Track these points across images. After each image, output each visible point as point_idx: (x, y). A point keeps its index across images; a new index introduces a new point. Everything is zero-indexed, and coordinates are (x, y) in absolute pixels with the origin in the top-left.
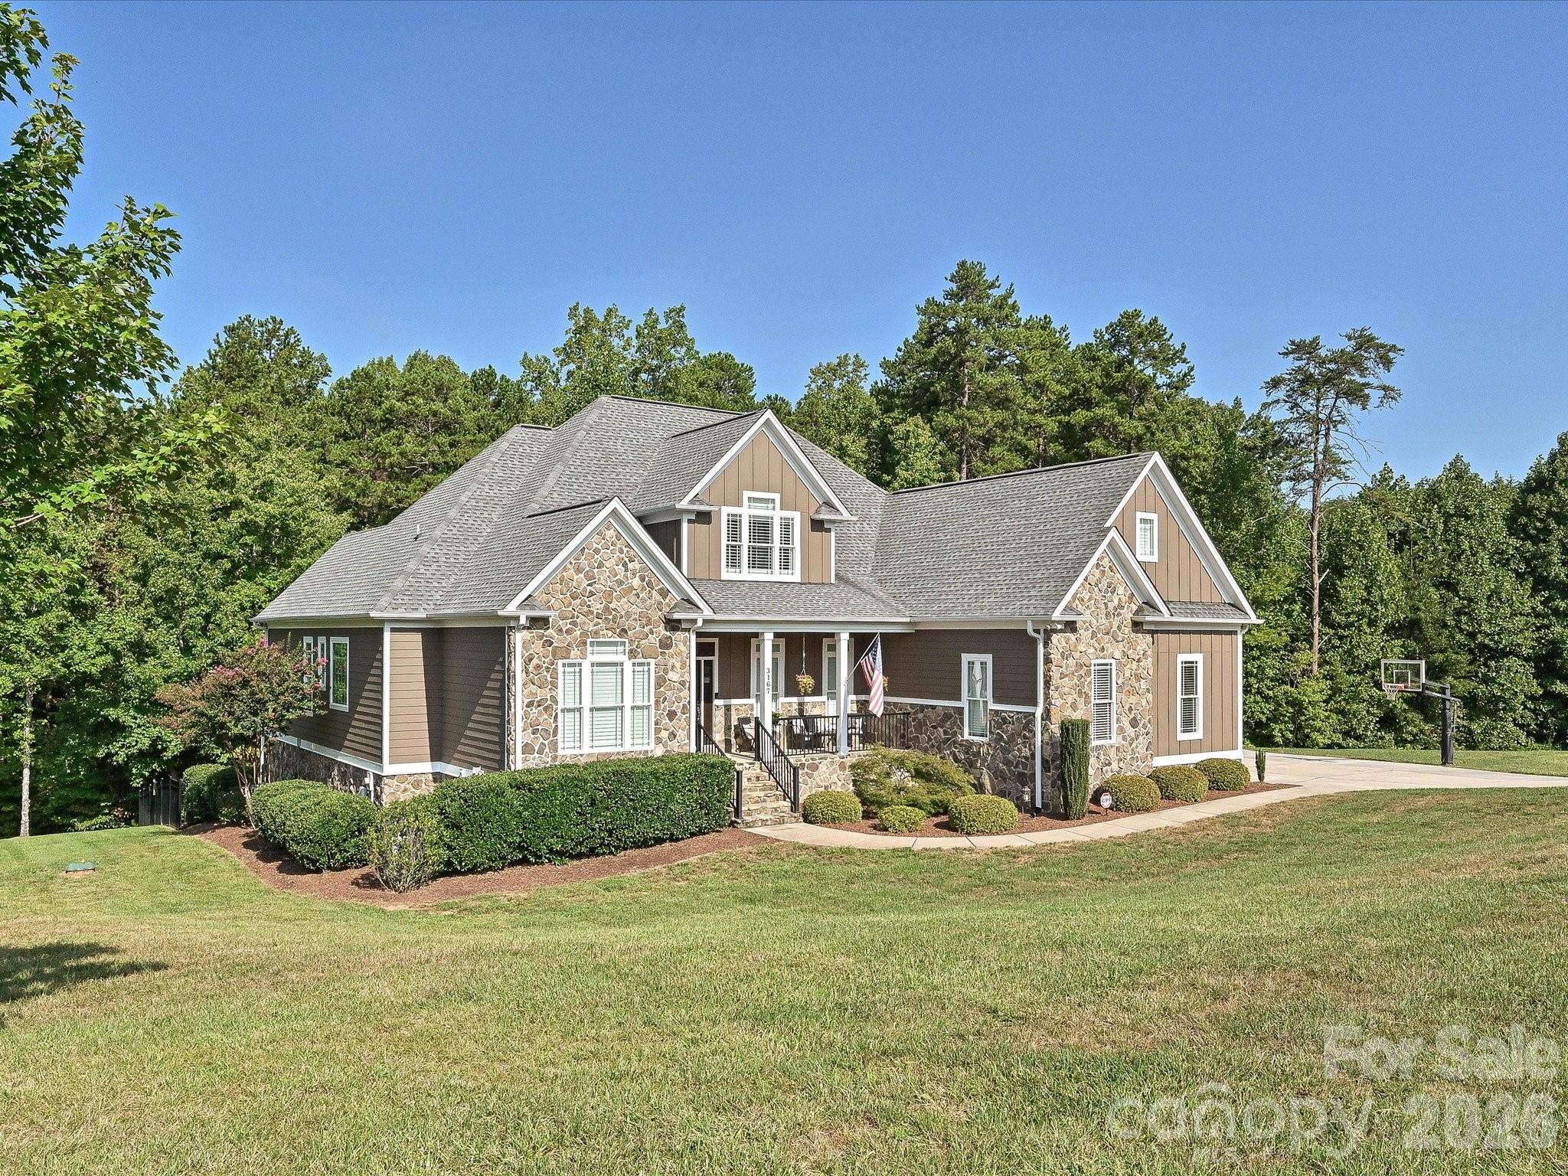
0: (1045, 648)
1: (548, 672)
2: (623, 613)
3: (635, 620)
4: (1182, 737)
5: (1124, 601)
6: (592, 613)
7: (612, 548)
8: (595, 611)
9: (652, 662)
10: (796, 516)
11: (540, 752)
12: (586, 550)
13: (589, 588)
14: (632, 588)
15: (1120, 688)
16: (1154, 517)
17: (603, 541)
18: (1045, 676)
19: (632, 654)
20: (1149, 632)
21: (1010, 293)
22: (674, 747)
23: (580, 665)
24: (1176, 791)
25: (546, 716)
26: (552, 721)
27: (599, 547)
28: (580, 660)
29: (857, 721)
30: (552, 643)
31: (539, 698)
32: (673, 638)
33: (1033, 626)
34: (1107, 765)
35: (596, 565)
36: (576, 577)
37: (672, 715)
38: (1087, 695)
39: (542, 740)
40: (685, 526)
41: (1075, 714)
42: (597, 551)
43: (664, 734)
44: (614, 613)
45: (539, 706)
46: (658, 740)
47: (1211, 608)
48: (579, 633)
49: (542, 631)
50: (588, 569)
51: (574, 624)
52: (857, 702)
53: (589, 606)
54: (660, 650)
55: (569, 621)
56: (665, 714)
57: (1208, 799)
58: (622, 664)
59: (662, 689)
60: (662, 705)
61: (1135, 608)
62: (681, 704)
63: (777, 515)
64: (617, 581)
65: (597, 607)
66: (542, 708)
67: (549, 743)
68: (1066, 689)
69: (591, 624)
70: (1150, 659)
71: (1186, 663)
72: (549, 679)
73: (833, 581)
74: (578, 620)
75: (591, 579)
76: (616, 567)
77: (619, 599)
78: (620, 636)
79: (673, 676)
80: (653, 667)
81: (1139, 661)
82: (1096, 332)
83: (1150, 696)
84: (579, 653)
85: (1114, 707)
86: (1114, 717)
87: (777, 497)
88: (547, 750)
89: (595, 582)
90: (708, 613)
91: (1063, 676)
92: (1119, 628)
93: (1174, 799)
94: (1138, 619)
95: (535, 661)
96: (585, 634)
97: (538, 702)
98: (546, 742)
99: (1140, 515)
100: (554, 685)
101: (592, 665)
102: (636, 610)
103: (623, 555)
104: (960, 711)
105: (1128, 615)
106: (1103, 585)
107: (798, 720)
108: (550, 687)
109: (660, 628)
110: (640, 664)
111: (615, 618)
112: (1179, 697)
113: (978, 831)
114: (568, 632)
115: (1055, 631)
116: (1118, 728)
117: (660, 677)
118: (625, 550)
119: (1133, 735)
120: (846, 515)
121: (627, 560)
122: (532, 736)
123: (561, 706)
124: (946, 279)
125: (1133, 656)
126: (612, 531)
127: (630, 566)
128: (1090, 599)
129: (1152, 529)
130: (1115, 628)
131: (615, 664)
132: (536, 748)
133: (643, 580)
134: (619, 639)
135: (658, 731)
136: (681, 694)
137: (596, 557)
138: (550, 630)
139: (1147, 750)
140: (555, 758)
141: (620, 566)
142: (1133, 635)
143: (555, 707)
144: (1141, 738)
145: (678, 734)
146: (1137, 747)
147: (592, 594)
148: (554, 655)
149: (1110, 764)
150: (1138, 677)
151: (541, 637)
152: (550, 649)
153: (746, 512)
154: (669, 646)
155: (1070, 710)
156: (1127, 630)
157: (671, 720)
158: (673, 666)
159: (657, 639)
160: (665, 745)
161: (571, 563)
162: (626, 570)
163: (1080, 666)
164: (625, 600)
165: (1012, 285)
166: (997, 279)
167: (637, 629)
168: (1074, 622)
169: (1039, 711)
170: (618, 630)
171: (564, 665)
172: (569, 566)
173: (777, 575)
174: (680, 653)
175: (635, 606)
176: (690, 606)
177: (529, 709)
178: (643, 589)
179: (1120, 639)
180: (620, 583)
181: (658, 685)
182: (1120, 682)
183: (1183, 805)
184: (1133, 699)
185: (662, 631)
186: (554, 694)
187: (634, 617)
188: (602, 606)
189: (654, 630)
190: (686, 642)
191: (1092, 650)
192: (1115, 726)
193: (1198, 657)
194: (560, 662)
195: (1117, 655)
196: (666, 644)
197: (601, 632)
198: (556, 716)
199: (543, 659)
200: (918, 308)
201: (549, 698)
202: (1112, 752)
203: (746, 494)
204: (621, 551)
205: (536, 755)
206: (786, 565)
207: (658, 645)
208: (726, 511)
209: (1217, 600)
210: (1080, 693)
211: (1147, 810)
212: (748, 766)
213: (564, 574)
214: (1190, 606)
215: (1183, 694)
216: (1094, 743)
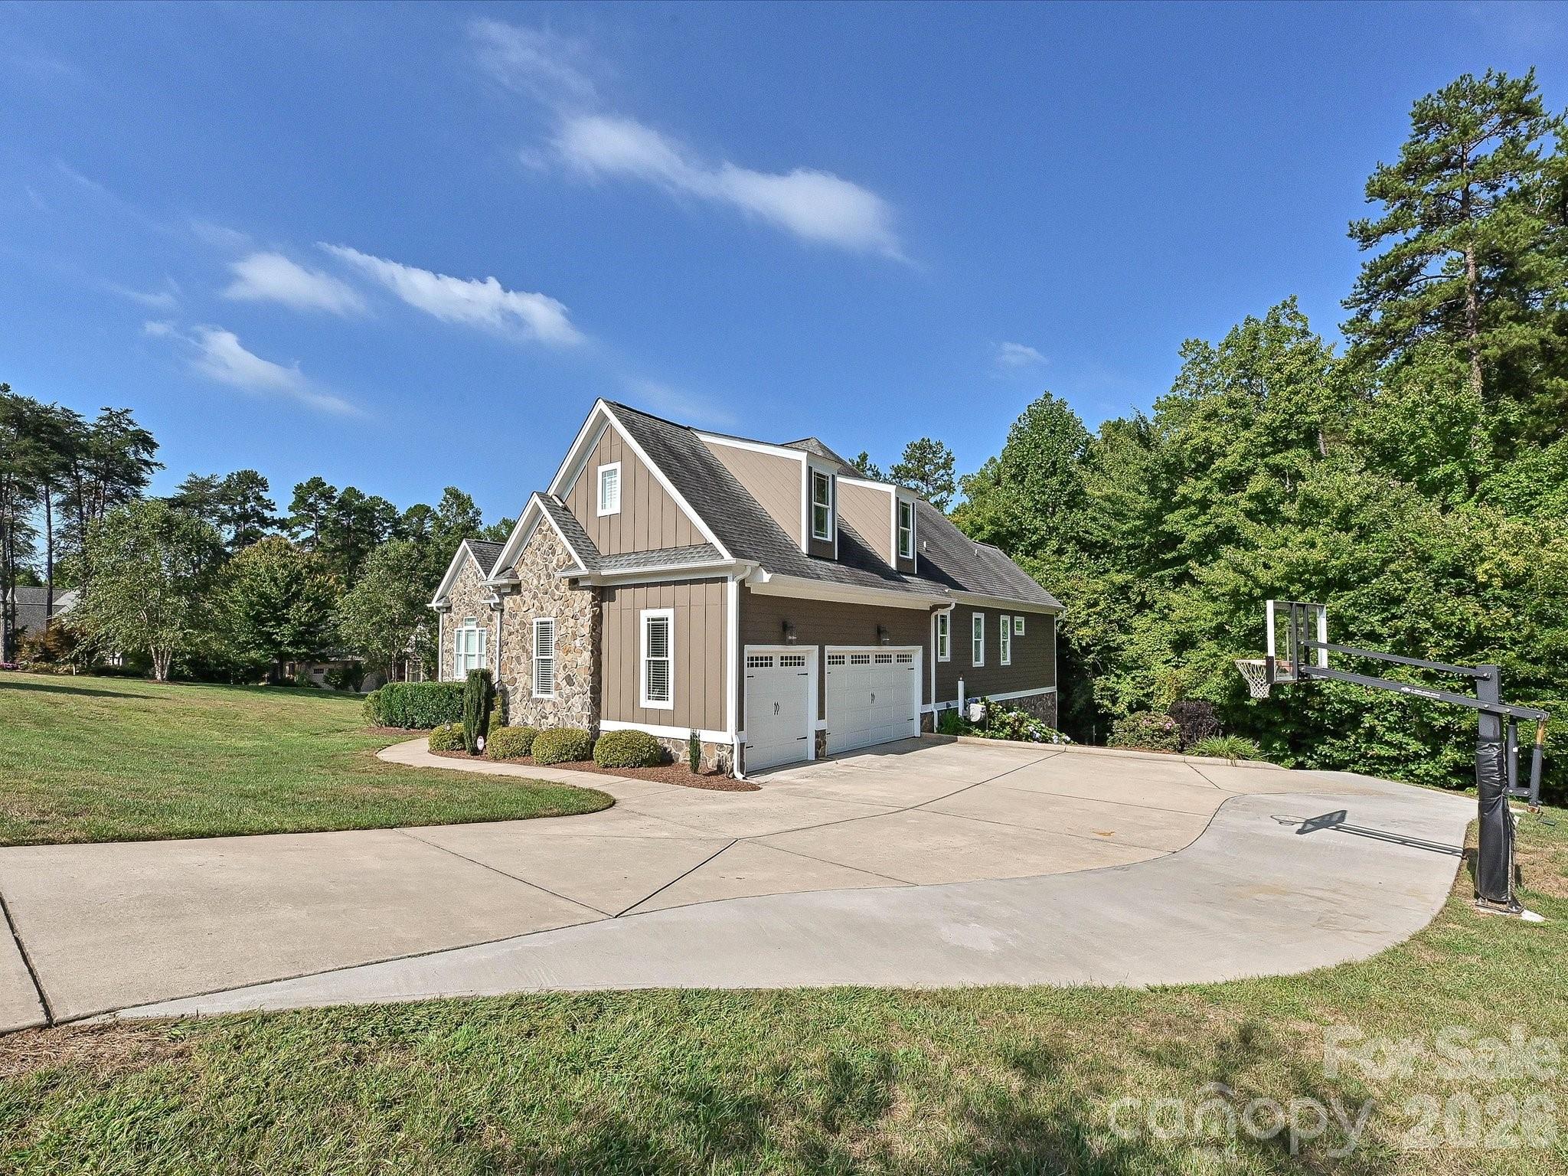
1: (451, 635)
2: (475, 603)
4: (645, 703)
8: (466, 603)
12: (464, 570)
13: (464, 590)
15: (557, 646)
16: (617, 466)
20: (587, 588)
25: (450, 658)
26: (452, 660)
27: (468, 567)
28: (462, 629)
30: (453, 620)
34: (543, 717)
36: (460, 585)
38: (527, 650)
41: (519, 667)
48: (461, 614)
50: (464, 580)
51: (460, 609)
53: (464, 600)
65: (467, 600)
66: (449, 653)
68: (513, 645)
69: (465, 609)
70: (588, 616)
71: (653, 620)
72: (451, 639)
75: (465, 585)
81: (575, 618)
83: (586, 655)
84: (461, 625)
85: (553, 664)
86: (553, 673)
92: (557, 586)
95: (447, 630)
97: (448, 650)
99: (602, 469)
100: (453, 642)
101: (466, 631)
114: (458, 614)
116: (555, 684)
119: (568, 693)
125: (569, 614)
128: (533, 563)
130: (553, 587)
131: (473, 631)
134: (473, 617)
138: (452, 613)
139: (582, 710)
142: (570, 593)
143: (453, 653)
144: (577, 697)
146: (573, 705)
148: (453, 626)
149: (546, 717)
150: (575, 635)
151: (449, 617)
152: (452, 623)
163: (524, 625)
168: (519, 585)
170: (473, 612)
177: (445, 654)
179: (557, 597)
182: (557, 640)
184: (570, 657)
186: (453, 646)
191: (534, 609)
192: (553, 682)
193: (668, 613)
194: (456, 630)
195: (555, 612)
197: (468, 614)
198: (454, 658)
199: (450, 628)
201: (451, 648)
202: (549, 708)
204: (475, 568)
210: (523, 648)
213: (457, 584)
214: (648, 556)
215: (648, 656)
216: (535, 695)
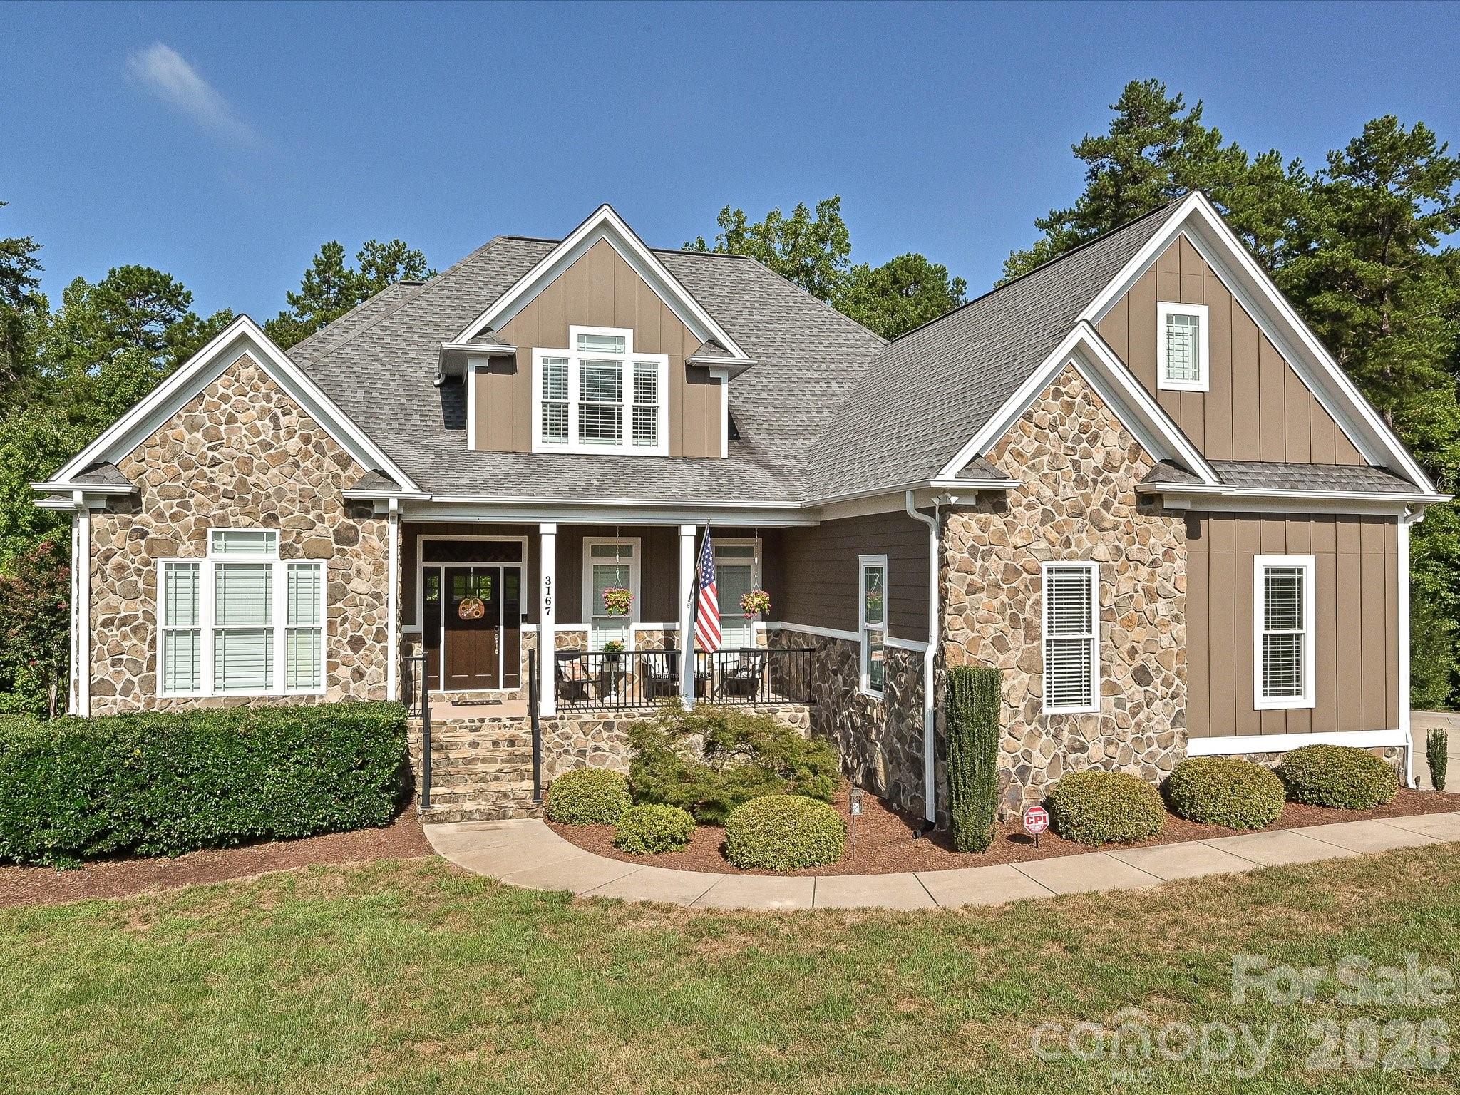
0: (940, 539)
1: (139, 575)
2: (271, 491)
3: (292, 501)
4: (1263, 702)
5: (1118, 457)
6: (215, 489)
7: (251, 394)
8: (222, 488)
9: (324, 564)
10: (662, 361)
11: (126, 691)
12: (207, 397)
13: (210, 454)
14: (285, 454)
15: (1108, 614)
16: (1202, 312)
17: (237, 384)
18: (940, 588)
19: (286, 551)
20: (1177, 513)
21: (1197, 114)
22: (362, 692)
23: (196, 566)
24: (1209, 809)
25: (135, 641)
26: (146, 647)
27: (229, 392)
28: (196, 559)
29: (752, 659)
30: (147, 533)
31: (123, 614)
32: (359, 528)
33: (915, 500)
34: (1075, 750)
35: (223, 419)
36: (187, 437)
37: (356, 644)
38: (1028, 624)
39: (128, 675)
40: (472, 377)
41: (1002, 658)
42: (225, 398)
43: (343, 673)
44: (254, 490)
45: (124, 625)
46: (333, 681)
47: (1333, 473)
48: (193, 519)
49: (130, 516)
50: (209, 424)
51: (186, 506)
52: (768, 631)
53: (211, 480)
54: (336, 546)
55: (175, 502)
56: (345, 641)
57: (1285, 824)
58: (269, 566)
59: (339, 605)
60: (340, 629)
61: (1144, 470)
62: (374, 628)
63: (628, 360)
64: (260, 443)
65: (223, 481)
66: (128, 629)
67: (140, 681)
68: (981, 612)
69: (215, 506)
70: (1180, 562)
71: (1274, 571)
72: (141, 585)
73: (725, 454)
74: (192, 501)
75: (215, 440)
76: (258, 423)
77: (264, 469)
78: (265, 524)
79: (357, 585)
80: (323, 573)
81: (1154, 565)
82: (1330, 155)
83: (1180, 629)
84: (192, 548)
85: (1096, 647)
86: (1097, 664)
87: (628, 334)
88: (137, 690)
89: (221, 445)
90: (409, 489)
91: (972, 590)
92: (1106, 505)
93: (1203, 821)
94: (1147, 488)
95: (116, 559)
96: (203, 521)
97: (121, 619)
98: (135, 679)
99: (1164, 309)
100: (151, 595)
101: (218, 566)
102: (293, 487)
103: (272, 405)
104: (857, 645)
105: (1127, 482)
106: (1070, 428)
107: (659, 657)
108: (143, 597)
109: (337, 514)
110: (301, 567)
111: (256, 498)
112: (1259, 630)
113: (752, 865)
114: (174, 517)
115: (956, 509)
116: (1102, 685)
117: (335, 586)
118: (275, 397)
119: (1140, 698)
120: (739, 357)
121: (278, 412)
122: (111, 669)
123: (160, 625)
124: (1111, 107)
125: (1141, 557)
126: (251, 369)
127: (284, 421)
128: (1038, 453)
129: (1196, 333)
130: (1096, 505)
131: (258, 566)
132: (119, 687)
133: (306, 440)
134: (263, 530)
135: (331, 667)
136: (374, 612)
137: (223, 407)
138: (143, 515)
139: (1173, 724)
140: (151, 702)
141: (267, 421)
142: (1139, 519)
143: (151, 627)
144: (1158, 705)
145: (368, 672)
146: (1149, 719)
147: (215, 463)
148: (149, 550)
149: (1084, 749)
150: (1152, 596)
151: (127, 524)
152: (143, 542)
153: (574, 356)
154: (354, 541)
155: (991, 649)
156: (1125, 510)
157: (356, 651)
158: (359, 572)
159: (331, 530)
160: (346, 687)
161: (180, 417)
162: (277, 427)
163: (1011, 572)
164: (275, 471)
165: (1200, 103)
166: (1179, 99)
167: (296, 514)
168: (1001, 493)
169: (931, 650)
170: (262, 516)
171: (169, 566)
172: (175, 420)
173: (627, 445)
174: (370, 552)
175: (291, 481)
176: (382, 480)
177: (106, 630)
178: (307, 455)
179: (1107, 525)
180: (266, 446)
181: (332, 598)
182: (1107, 603)
183: (1219, 834)
184: (1139, 634)
185: (340, 518)
186: (149, 608)
187: (290, 496)
188: (234, 480)
189: (326, 516)
190: (382, 535)
191: (1043, 544)
192: (1097, 681)
193: (1307, 563)
194: (161, 564)
195: (1102, 551)
196: (345, 537)
197: (232, 519)
198: (153, 642)
199: (131, 557)
200: (1074, 149)
201: (140, 613)
202: (1091, 730)
203: (575, 331)
204: (268, 398)
205: (118, 697)
206: (645, 430)
207: (332, 539)
208: (538, 354)
209: (1347, 458)
210: (1014, 620)
211: (1128, 842)
212: (509, 723)
213: (168, 432)
214: (1283, 469)
215: (1267, 627)
216: (1047, 711)
